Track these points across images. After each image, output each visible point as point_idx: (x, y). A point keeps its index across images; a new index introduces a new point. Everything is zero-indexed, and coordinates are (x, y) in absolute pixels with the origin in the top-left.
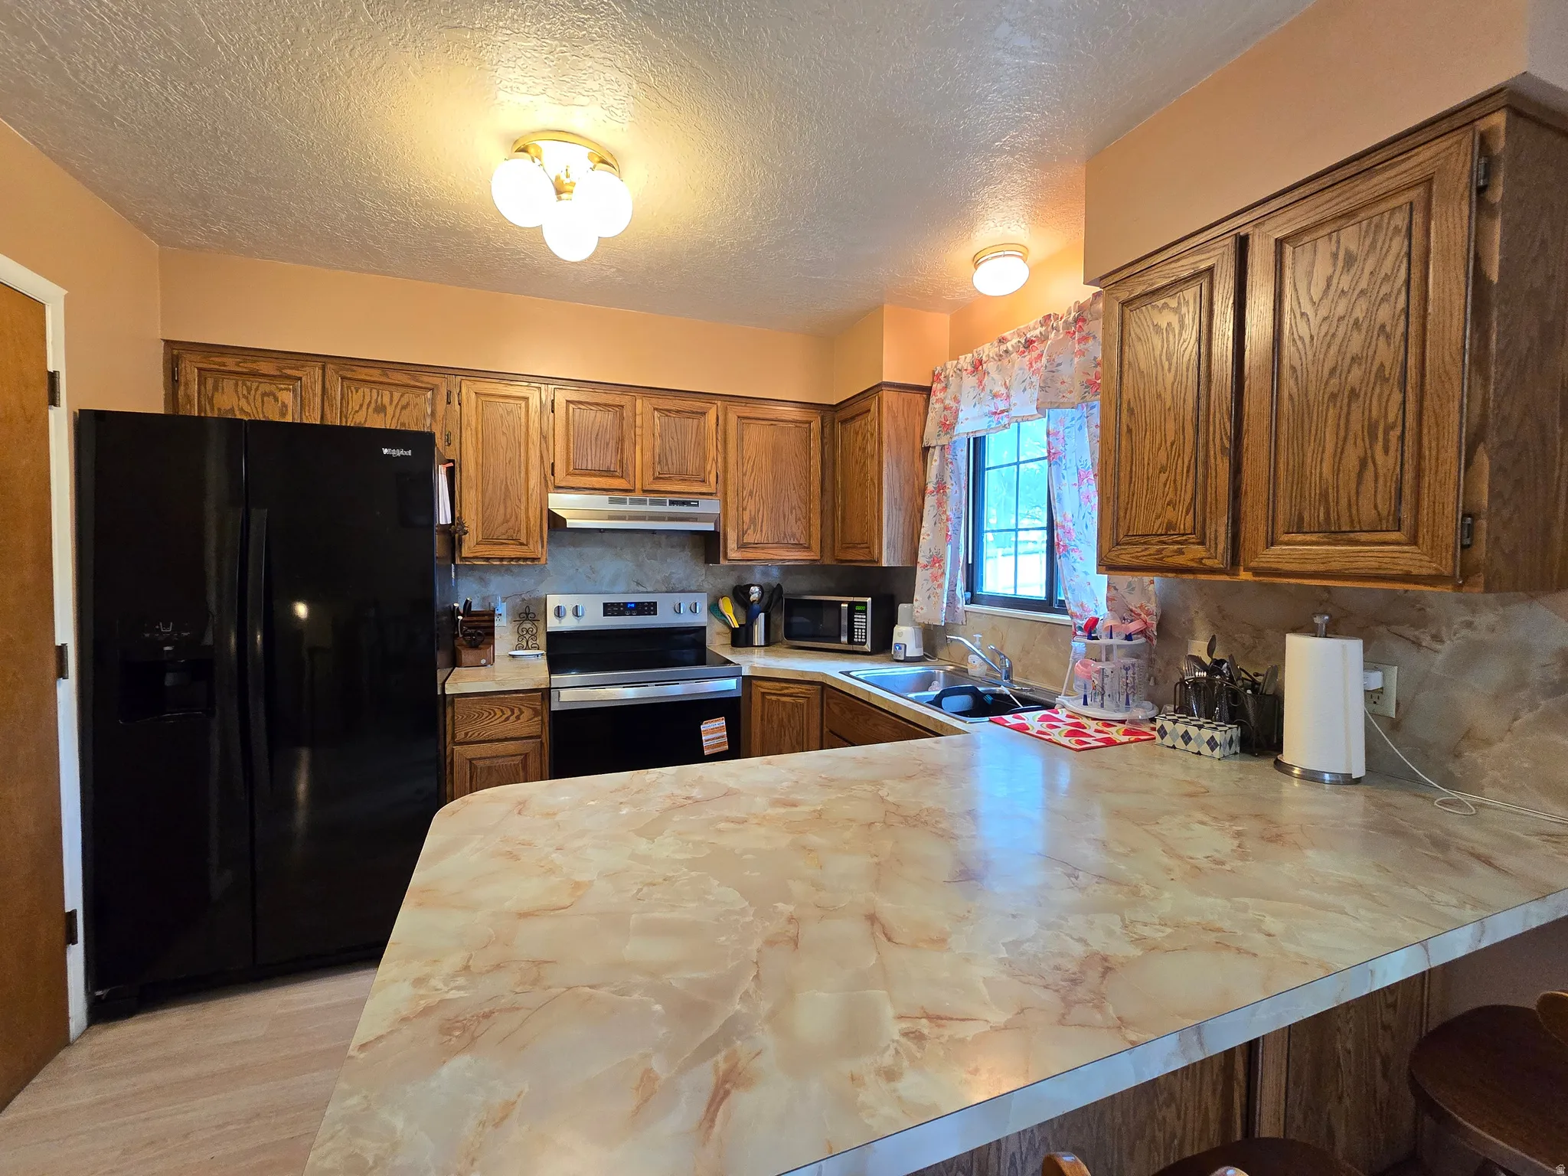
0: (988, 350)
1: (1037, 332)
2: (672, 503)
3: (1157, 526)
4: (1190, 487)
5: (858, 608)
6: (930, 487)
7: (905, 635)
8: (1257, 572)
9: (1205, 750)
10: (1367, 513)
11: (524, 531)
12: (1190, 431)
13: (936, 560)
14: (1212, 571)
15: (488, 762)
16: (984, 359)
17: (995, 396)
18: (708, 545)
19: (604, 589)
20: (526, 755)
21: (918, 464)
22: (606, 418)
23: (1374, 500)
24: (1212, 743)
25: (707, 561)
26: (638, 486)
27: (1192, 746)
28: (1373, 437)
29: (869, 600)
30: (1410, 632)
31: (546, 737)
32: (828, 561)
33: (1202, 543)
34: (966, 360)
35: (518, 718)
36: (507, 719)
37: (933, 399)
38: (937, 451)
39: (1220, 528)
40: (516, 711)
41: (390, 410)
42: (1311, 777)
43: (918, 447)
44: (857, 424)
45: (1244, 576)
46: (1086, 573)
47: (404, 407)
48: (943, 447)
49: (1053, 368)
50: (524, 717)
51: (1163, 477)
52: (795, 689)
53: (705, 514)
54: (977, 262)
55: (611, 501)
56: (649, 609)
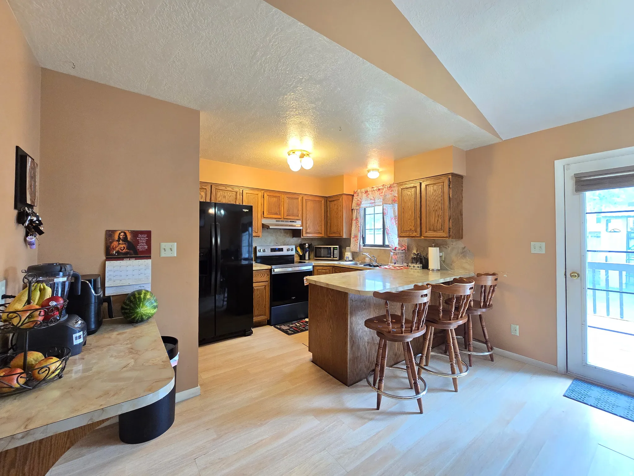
0: (369, 189)
1: (381, 187)
2: (290, 222)
3: (408, 229)
4: (414, 223)
5: (335, 249)
6: (354, 219)
7: (348, 255)
8: (424, 237)
9: (417, 268)
10: (438, 228)
11: (257, 229)
12: (413, 213)
13: (356, 236)
14: (418, 237)
15: (257, 288)
16: (368, 191)
17: (371, 199)
18: (296, 233)
19: (268, 245)
20: (265, 286)
21: (351, 213)
22: (275, 199)
23: (439, 226)
24: (418, 267)
25: (297, 237)
26: (283, 217)
27: (415, 268)
28: (439, 218)
29: (338, 247)
30: (445, 246)
31: (269, 282)
32: (326, 237)
33: (416, 232)
34: (363, 190)
35: (264, 276)
36: (262, 277)
37: (354, 198)
38: (356, 210)
39: (419, 230)
40: (264, 274)
41: (227, 197)
42: (433, 270)
43: (351, 210)
44: (335, 202)
45: (423, 238)
46: (392, 238)
47: (230, 197)
48: (357, 209)
49: (385, 196)
50: (265, 276)
51: (409, 221)
52: (326, 268)
53: (298, 225)
54: (369, 171)
55: (277, 221)
56: (281, 250)
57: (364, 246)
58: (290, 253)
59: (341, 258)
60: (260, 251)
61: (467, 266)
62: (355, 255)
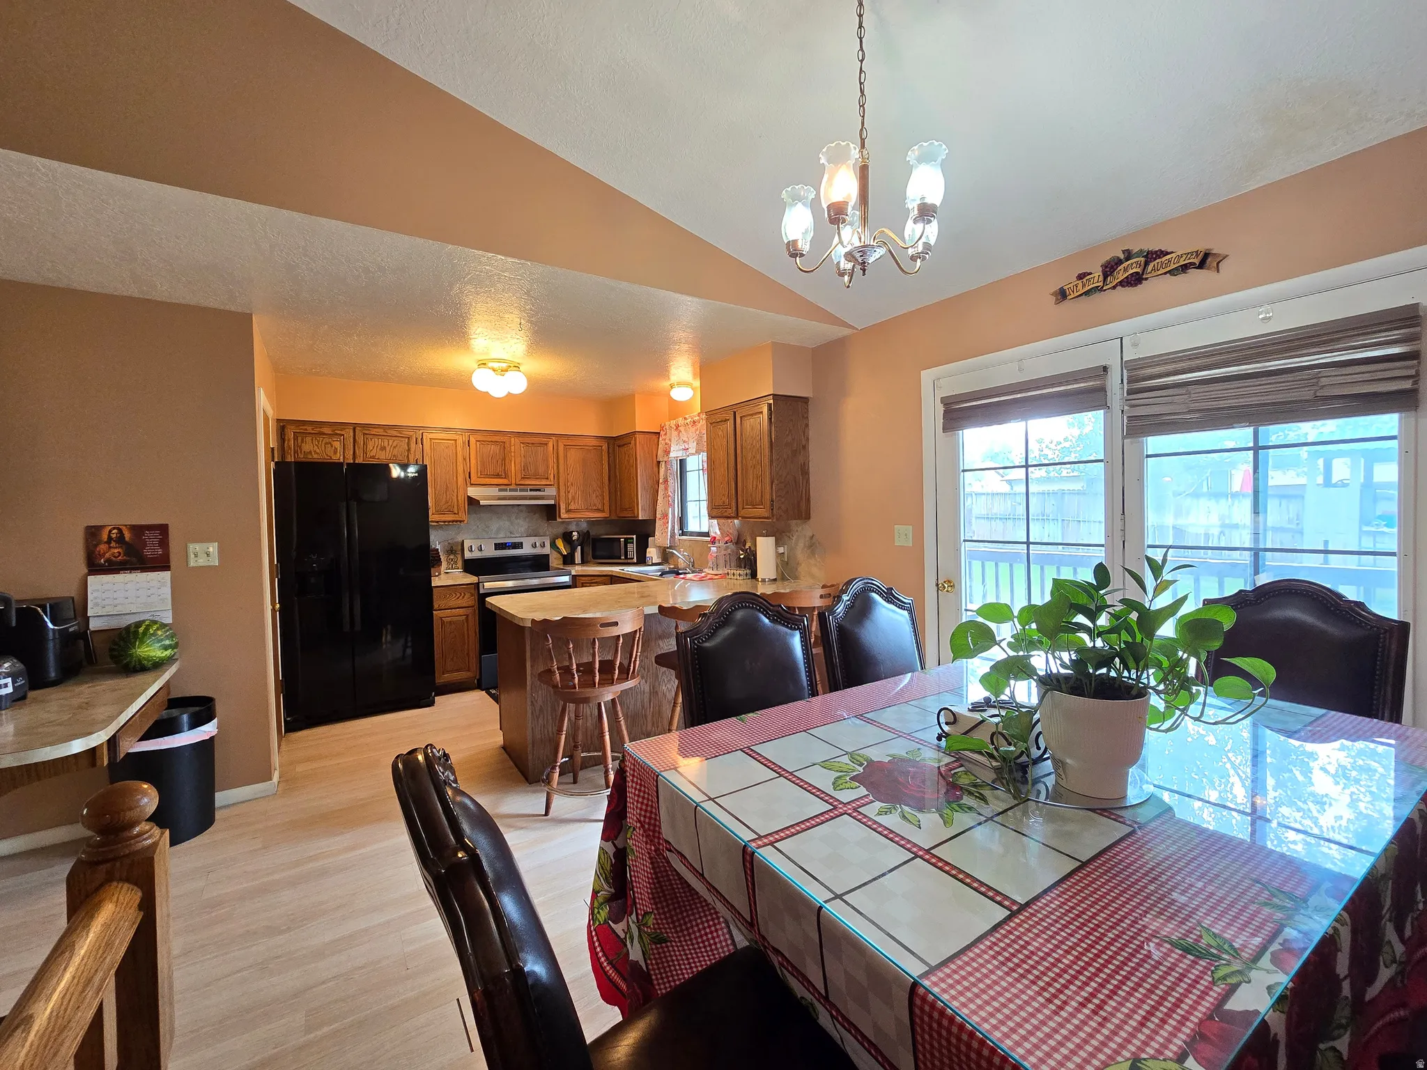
0: (681, 421)
2: (531, 490)
3: (719, 503)
4: (727, 490)
5: (629, 541)
6: (661, 481)
7: (652, 553)
8: (742, 517)
10: (757, 500)
11: (456, 507)
12: (727, 472)
13: (665, 516)
14: (733, 517)
15: (449, 619)
16: (679, 425)
17: (683, 442)
18: (550, 512)
19: (492, 536)
20: (467, 616)
21: (655, 469)
22: (494, 449)
23: (758, 497)
24: (740, 575)
25: (548, 520)
26: (514, 482)
27: (735, 577)
28: (758, 481)
29: (634, 536)
30: (788, 534)
31: (476, 606)
32: (613, 517)
33: (730, 508)
34: (673, 423)
35: (463, 597)
36: (458, 598)
37: (661, 439)
38: (663, 463)
39: (734, 504)
40: (462, 593)
41: (388, 449)
42: (764, 580)
43: (655, 462)
44: (624, 449)
45: (740, 519)
47: (395, 447)
48: (666, 462)
49: (701, 436)
50: (466, 597)
51: (722, 486)
52: (598, 579)
53: (549, 495)
54: (672, 387)
55: (500, 490)
56: (518, 546)
57: (683, 534)
58: (538, 551)
59: (642, 560)
60: (471, 550)
61: (815, 570)
62: (664, 552)
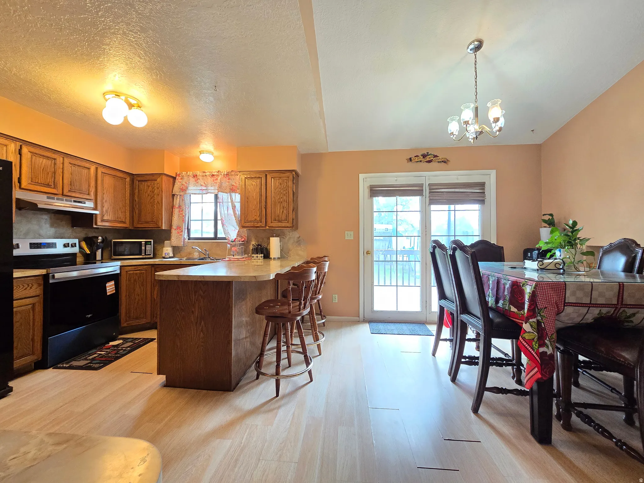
0: (198, 173)
1: (216, 173)
2: (75, 201)
3: (253, 219)
4: (259, 213)
5: (147, 243)
6: (176, 206)
7: (167, 250)
8: (269, 227)
9: (260, 258)
10: (283, 219)
12: (258, 203)
13: (179, 228)
14: (263, 227)
16: (198, 175)
17: (202, 185)
20: (34, 304)
21: (171, 199)
22: (44, 162)
23: (284, 217)
26: (61, 193)
27: (258, 258)
28: (284, 208)
29: (152, 241)
30: (283, 237)
32: (132, 228)
33: (261, 222)
34: (190, 173)
35: (31, 288)
36: (26, 289)
37: (177, 181)
38: (178, 196)
39: (264, 220)
40: (30, 285)
42: (274, 259)
43: (171, 194)
44: (149, 183)
45: (267, 228)
46: (228, 230)
48: (180, 195)
49: (221, 183)
50: (34, 288)
51: (254, 211)
52: (140, 268)
53: (87, 207)
54: (201, 152)
55: (48, 198)
56: (53, 245)
57: (189, 239)
58: (69, 250)
59: (157, 254)
61: (300, 253)
62: (176, 250)
